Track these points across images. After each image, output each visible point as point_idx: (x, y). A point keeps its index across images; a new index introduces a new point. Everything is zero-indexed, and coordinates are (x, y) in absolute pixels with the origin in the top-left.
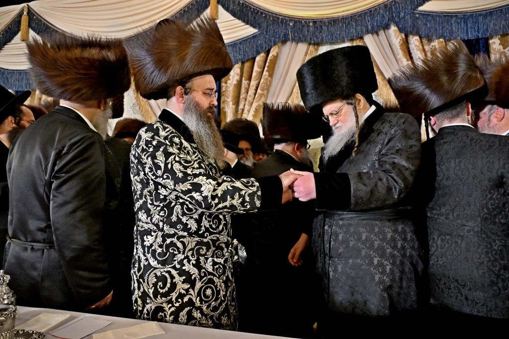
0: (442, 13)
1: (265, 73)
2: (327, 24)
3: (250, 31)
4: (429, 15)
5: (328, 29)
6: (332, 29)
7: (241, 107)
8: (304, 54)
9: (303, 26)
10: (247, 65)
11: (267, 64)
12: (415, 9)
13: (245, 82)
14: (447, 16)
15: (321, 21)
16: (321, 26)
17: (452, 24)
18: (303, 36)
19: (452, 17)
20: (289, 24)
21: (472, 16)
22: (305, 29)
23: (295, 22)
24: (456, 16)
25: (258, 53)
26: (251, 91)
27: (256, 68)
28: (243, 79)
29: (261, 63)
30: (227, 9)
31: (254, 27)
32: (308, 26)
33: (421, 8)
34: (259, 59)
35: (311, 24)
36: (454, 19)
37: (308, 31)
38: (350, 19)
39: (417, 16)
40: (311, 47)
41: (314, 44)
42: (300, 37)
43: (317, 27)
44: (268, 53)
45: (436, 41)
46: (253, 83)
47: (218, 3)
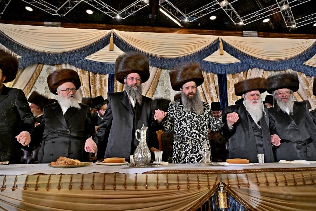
0: (212, 62)
2: (166, 60)
4: (207, 63)
5: (167, 63)
6: (168, 63)
8: (155, 72)
9: (156, 60)
12: (202, 60)
14: (214, 64)
15: (163, 59)
16: (164, 61)
17: (216, 67)
18: (156, 64)
19: (216, 64)
20: (149, 58)
21: (223, 65)
22: (157, 61)
23: (152, 57)
24: (217, 64)
30: (119, 47)
32: (158, 60)
33: (204, 59)
35: (159, 59)
36: (216, 66)
37: (158, 62)
38: (176, 59)
39: (203, 62)
40: (159, 69)
41: (160, 68)
42: (154, 64)
43: (162, 61)
45: (210, 73)
47: (114, 42)
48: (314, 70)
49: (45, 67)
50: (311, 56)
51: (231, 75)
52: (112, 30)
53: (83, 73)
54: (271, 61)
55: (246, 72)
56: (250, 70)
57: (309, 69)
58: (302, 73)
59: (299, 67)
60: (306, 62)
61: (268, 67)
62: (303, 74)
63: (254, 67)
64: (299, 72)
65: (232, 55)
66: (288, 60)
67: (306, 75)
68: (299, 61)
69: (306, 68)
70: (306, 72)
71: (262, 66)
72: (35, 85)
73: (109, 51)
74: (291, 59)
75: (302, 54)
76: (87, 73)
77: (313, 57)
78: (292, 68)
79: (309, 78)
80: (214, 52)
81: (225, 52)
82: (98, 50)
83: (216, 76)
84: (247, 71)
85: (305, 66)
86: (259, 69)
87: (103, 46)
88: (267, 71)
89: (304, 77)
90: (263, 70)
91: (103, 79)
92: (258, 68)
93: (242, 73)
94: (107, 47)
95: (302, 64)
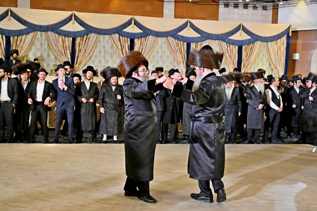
0: (127, 32)
1: (87, 40)
3: (83, 29)
7: (80, 48)
10: (82, 38)
11: (88, 38)
12: (122, 30)
13: (81, 42)
15: (101, 29)
16: (101, 31)
19: (129, 33)
22: (97, 31)
23: (95, 29)
25: (85, 35)
26: (83, 45)
27: (85, 39)
28: (81, 41)
29: (86, 38)
30: (77, 22)
31: (84, 28)
34: (85, 36)
35: (99, 30)
38: (108, 30)
39: (122, 32)
40: (99, 35)
44: (88, 35)
45: (126, 38)
46: (84, 42)
47: (75, 19)
49: (39, 33)
50: (182, 30)
51: (137, 39)
52: (73, 11)
53: (59, 37)
56: (148, 37)
57: (180, 37)
59: (175, 36)
60: (179, 33)
63: (150, 35)
65: (139, 28)
66: (168, 32)
68: (175, 32)
70: (178, 39)
71: (154, 34)
72: (35, 42)
73: (72, 24)
74: (171, 31)
75: (177, 28)
76: (61, 37)
77: (184, 30)
78: (171, 36)
80: (129, 26)
81: (135, 26)
82: (66, 24)
83: (129, 39)
84: (146, 37)
85: (178, 35)
86: (152, 36)
87: (69, 22)
90: (155, 36)
91: (70, 40)
93: (143, 38)
94: (71, 22)
95: (176, 34)
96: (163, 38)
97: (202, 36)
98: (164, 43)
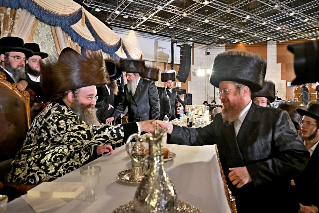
48: (77, 36)
50: (77, 21)
54: (44, 9)
55: (14, 10)
56: (20, 9)
57: (74, 33)
58: (69, 35)
59: (67, 29)
60: (72, 26)
61: (41, 16)
62: (69, 37)
63: (25, 8)
64: (67, 34)
66: (58, 16)
67: (71, 39)
68: (67, 21)
69: (72, 31)
70: (72, 36)
71: (34, 11)
74: (62, 16)
75: (71, 15)
77: (78, 23)
78: (61, 27)
79: (73, 42)
84: (16, 9)
85: (71, 29)
86: (29, 14)
88: (38, 21)
89: (70, 41)
90: (35, 17)
92: (30, 12)
93: (9, 9)
95: (69, 26)
96: (47, 26)
97: (96, 42)
98: (49, 37)
